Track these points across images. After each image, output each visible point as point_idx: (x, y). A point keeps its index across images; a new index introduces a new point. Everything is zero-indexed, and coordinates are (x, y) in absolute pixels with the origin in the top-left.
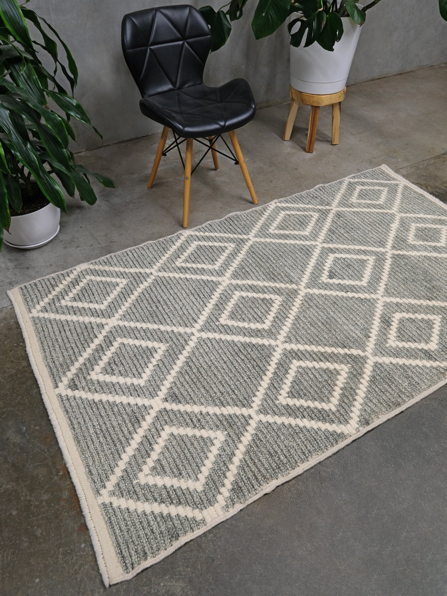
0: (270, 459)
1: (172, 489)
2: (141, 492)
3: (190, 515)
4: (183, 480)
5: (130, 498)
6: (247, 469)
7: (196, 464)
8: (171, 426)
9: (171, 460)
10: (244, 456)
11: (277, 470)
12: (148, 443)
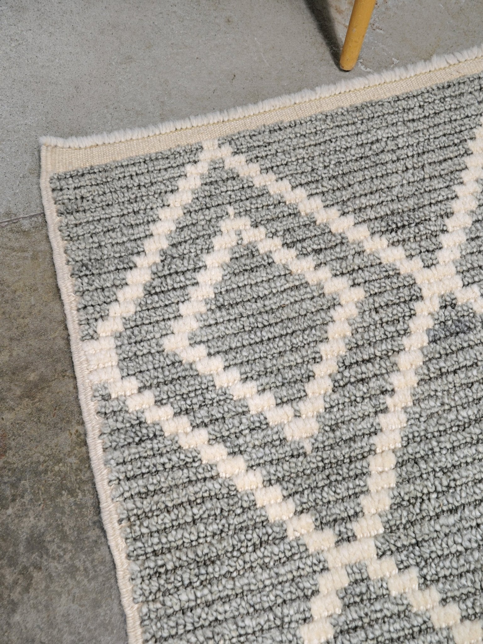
0: (192, 555)
1: (188, 282)
2: (202, 217)
3: (115, 310)
4: (203, 309)
5: (194, 196)
6: (181, 475)
7: (237, 348)
8: (360, 304)
9: (262, 291)
10: (220, 481)
11: (152, 565)
12: (323, 246)
